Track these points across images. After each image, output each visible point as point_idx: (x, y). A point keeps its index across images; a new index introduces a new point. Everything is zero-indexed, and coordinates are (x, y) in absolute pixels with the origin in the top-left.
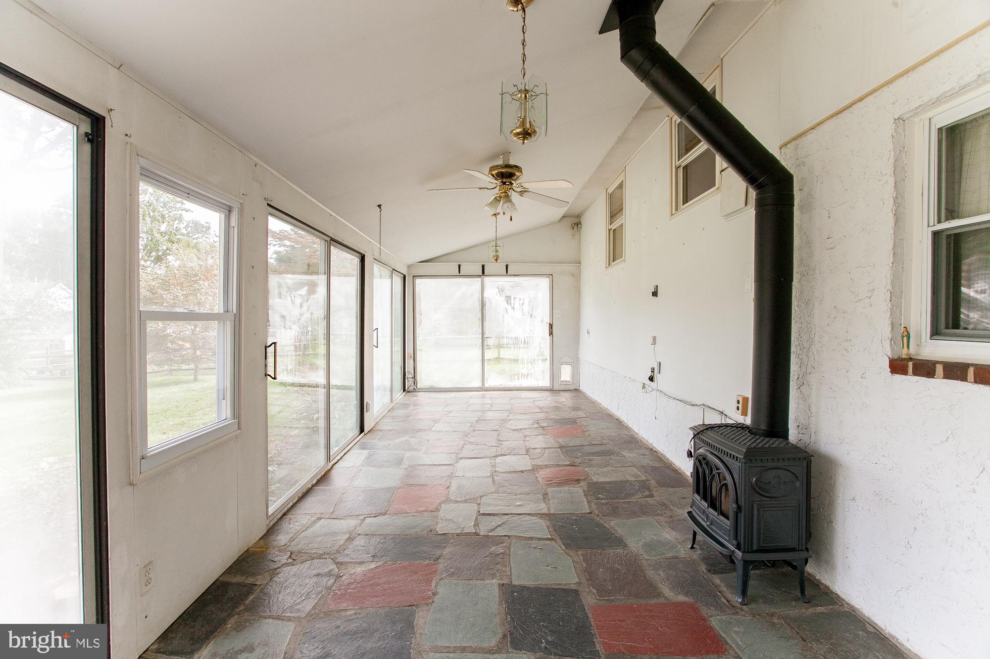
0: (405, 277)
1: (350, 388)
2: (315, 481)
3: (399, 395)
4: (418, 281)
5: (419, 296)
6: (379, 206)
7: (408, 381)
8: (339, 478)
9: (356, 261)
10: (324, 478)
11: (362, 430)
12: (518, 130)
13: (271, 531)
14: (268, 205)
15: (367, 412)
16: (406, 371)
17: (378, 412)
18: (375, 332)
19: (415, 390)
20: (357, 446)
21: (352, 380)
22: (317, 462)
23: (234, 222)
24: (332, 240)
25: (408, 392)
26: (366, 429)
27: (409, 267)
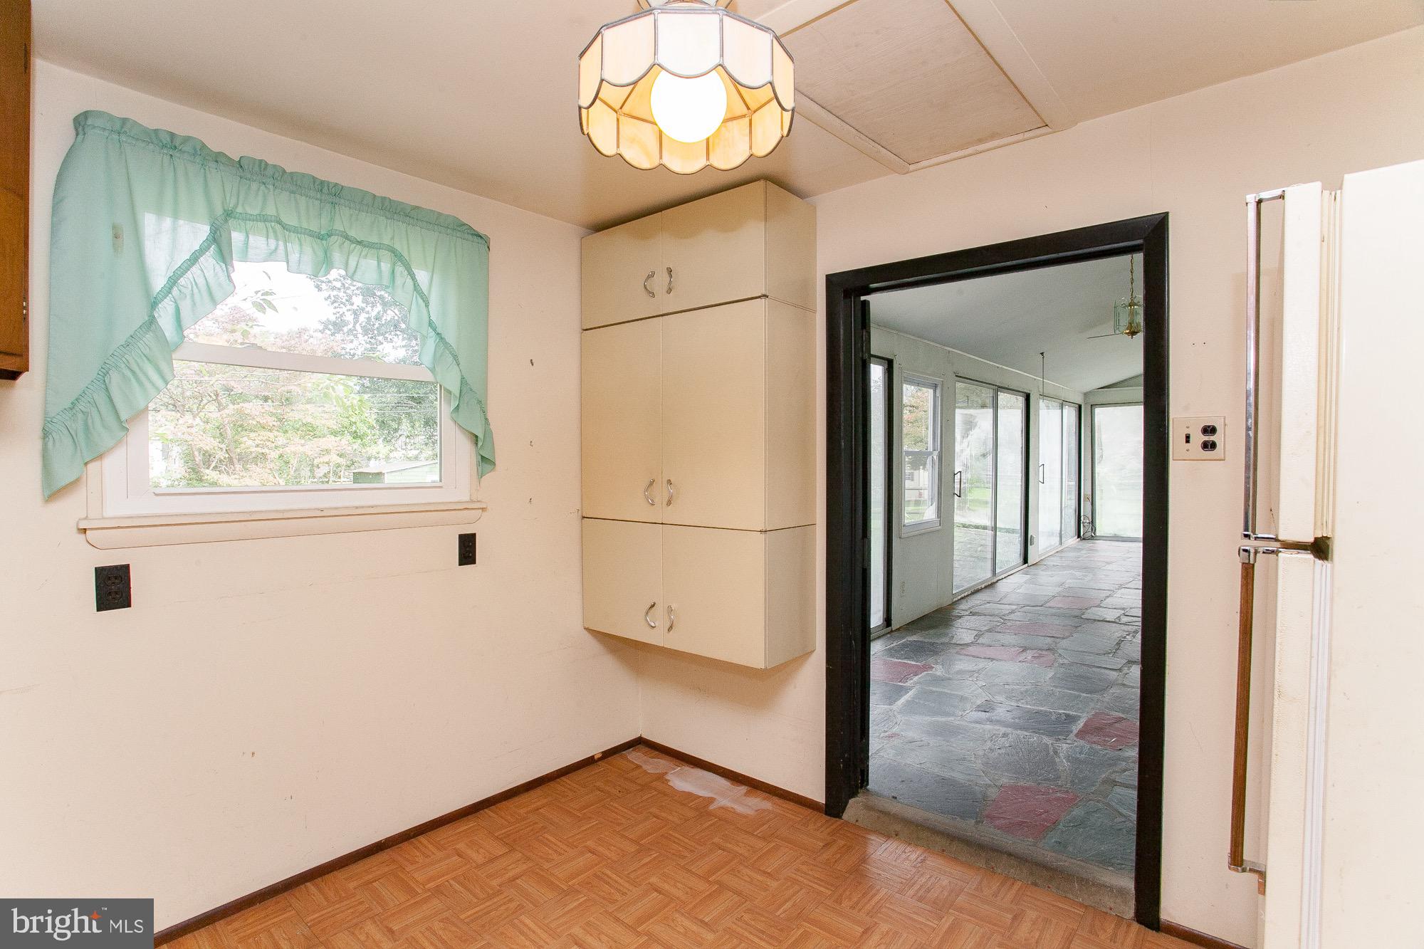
0: (1080, 407)
1: (1013, 531)
2: (983, 586)
3: (1072, 541)
4: (1098, 411)
5: (1099, 426)
6: (1042, 354)
7: (1084, 526)
8: (1003, 587)
9: (1021, 401)
10: (991, 586)
11: (1025, 561)
12: (1128, 331)
13: (954, 603)
14: (956, 376)
15: (1031, 545)
16: (1082, 514)
17: (1044, 549)
18: (1041, 468)
19: (1092, 538)
20: (1021, 572)
21: (1017, 524)
22: (985, 575)
23: (938, 394)
24: (999, 387)
25: (1084, 539)
26: (1031, 561)
27: (1086, 395)
